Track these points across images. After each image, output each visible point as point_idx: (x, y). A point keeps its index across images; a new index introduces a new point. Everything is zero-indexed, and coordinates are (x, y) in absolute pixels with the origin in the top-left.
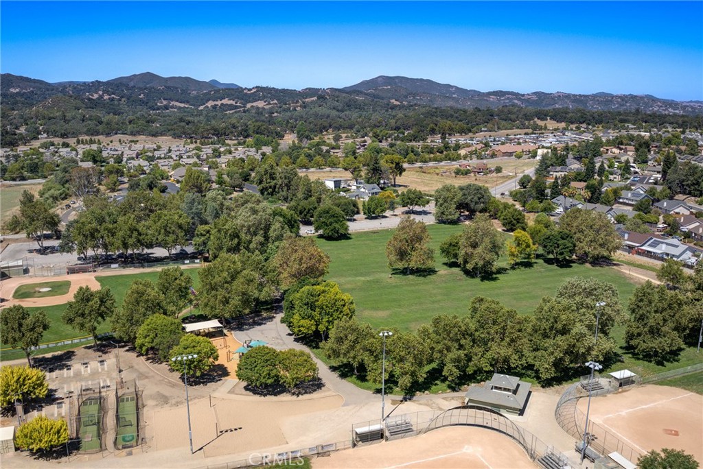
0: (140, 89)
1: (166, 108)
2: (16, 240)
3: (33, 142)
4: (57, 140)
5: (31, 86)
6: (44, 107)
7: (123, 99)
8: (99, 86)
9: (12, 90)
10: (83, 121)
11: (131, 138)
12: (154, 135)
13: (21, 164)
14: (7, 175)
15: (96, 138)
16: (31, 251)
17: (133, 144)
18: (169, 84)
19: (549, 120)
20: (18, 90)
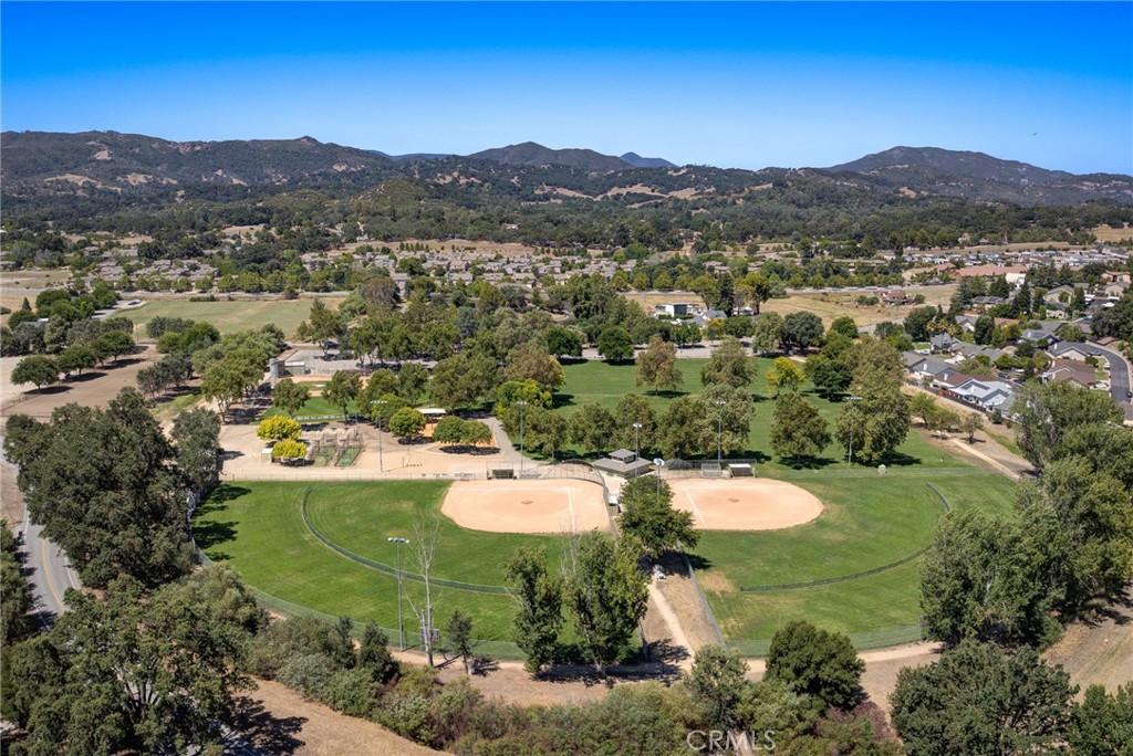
0: (515, 169)
1: (546, 197)
2: (305, 348)
3: (348, 246)
4: (378, 244)
5: (362, 162)
6: (373, 195)
7: (486, 185)
8: (457, 163)
9: (337, 167)
10: (418, 217)
11: (467, 243)
12: (500, 241)
13: (327, 274)
14: (309, 285)
15: (425, 243)
16: (316, 358)
17: (468, 252)
18: (561, 160)
19: (1126, 227)
20: (344, 168)
